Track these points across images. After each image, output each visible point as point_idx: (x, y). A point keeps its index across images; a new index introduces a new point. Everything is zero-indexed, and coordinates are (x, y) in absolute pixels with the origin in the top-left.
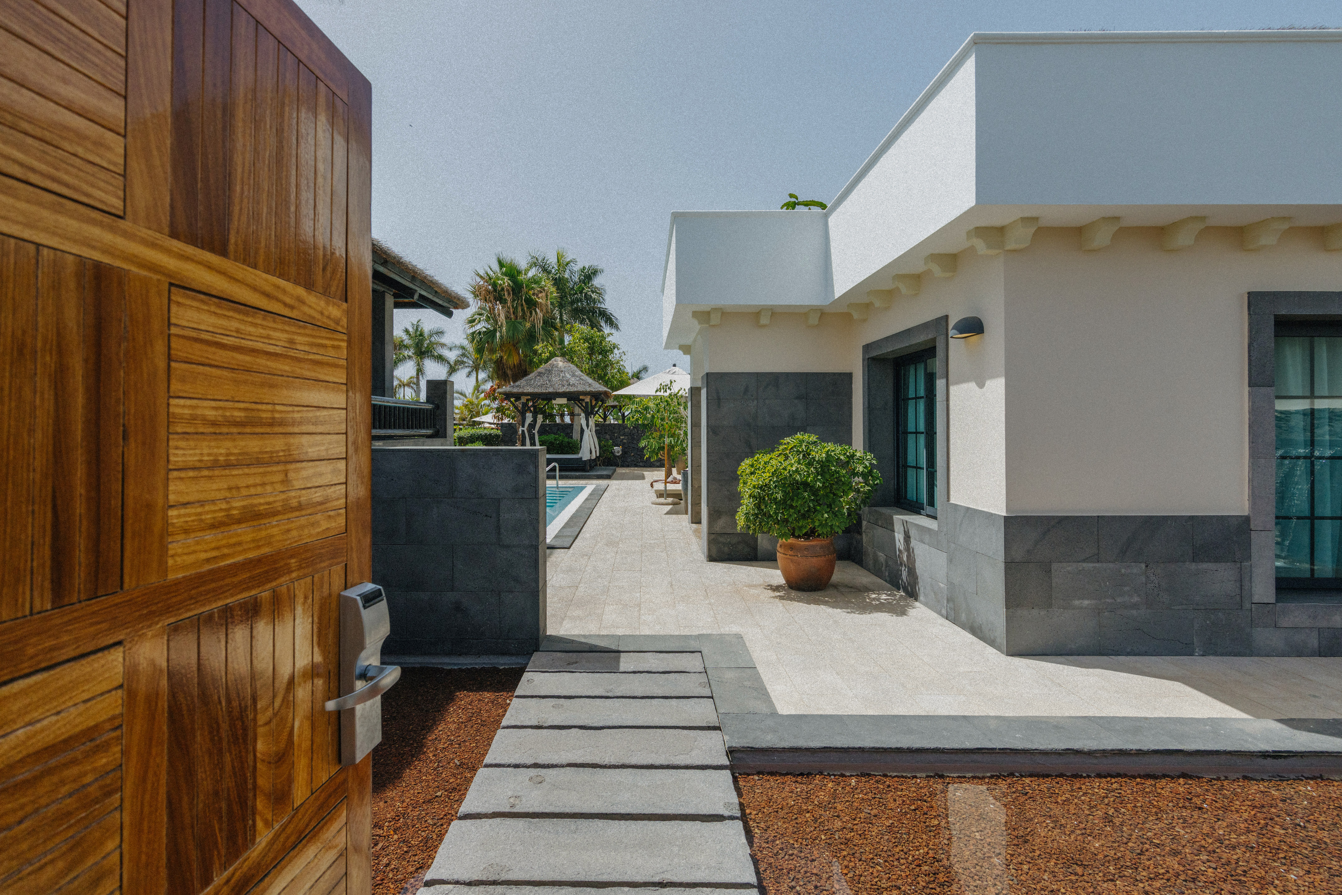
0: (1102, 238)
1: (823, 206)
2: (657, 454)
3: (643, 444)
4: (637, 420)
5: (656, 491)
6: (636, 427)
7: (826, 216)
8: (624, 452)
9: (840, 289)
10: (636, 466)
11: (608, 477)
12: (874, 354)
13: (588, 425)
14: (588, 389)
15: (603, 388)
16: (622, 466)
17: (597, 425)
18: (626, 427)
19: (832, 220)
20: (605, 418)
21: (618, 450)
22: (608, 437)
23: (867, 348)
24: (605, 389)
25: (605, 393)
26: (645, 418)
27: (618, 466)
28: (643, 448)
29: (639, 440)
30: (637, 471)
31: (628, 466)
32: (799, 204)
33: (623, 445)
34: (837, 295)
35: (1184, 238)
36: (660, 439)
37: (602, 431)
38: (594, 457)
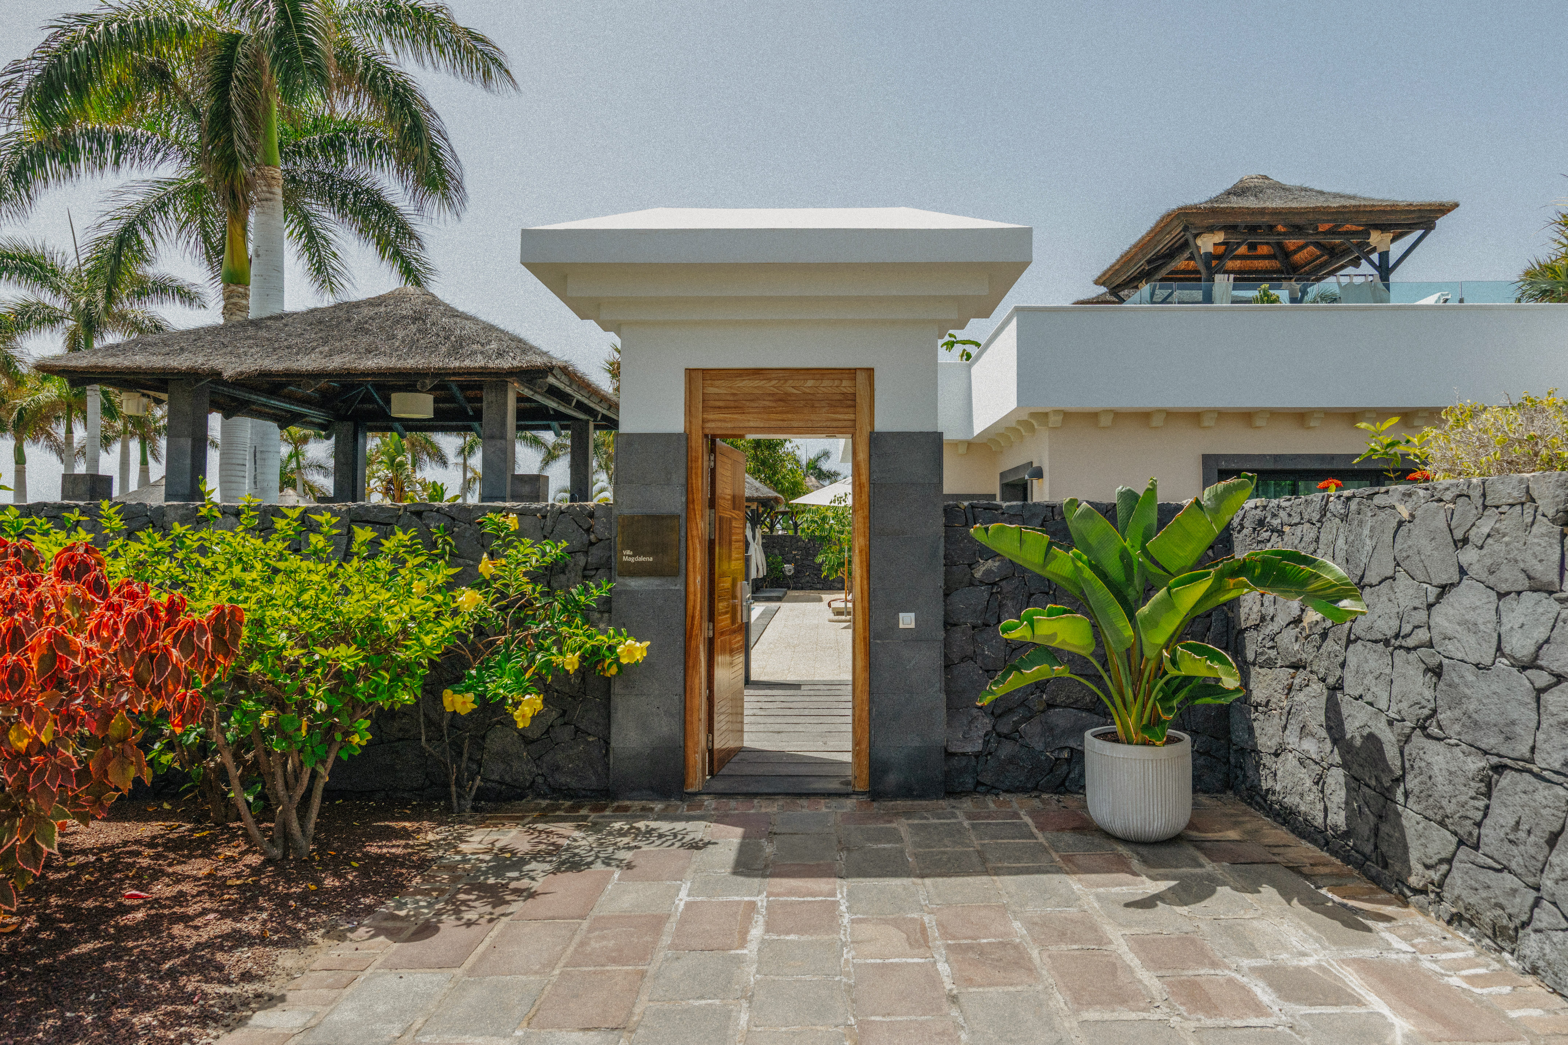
0: (1106, 421)
1: (978, 345)
2: (836, 571)
3: (819, 559)
4: (813, 531)
5: (834, 609)
6: (812, 538)
7: (970, 367)
8: (797, 571)
9: (979, 427)
10: (812, 588)
11: (779, 599)
12: (1011, 479)
13: (754, 538)
14: (756, 495)
15: (773, 494)
16: (795, 588)
17: (763, 537)
18: (800, 539)
19: (975, 370)
20: (772, 528)
21: (789, 568)
22: (777, 551)
23: (1003, 475)
24: (776, 494)
25: (776, 500)
26: (823, 530)
27: (789, 588)
28: (821, 565)
29: (815, 556)
30: (813, 594)
31: (802, 589)
32: (957, 342)
33: (796, 562)
34: (975, 434)
35: (1157, 421)
36: (840, 553)
37: (770, 544)
38: (761, 576)
